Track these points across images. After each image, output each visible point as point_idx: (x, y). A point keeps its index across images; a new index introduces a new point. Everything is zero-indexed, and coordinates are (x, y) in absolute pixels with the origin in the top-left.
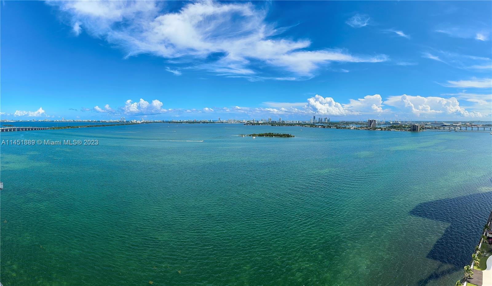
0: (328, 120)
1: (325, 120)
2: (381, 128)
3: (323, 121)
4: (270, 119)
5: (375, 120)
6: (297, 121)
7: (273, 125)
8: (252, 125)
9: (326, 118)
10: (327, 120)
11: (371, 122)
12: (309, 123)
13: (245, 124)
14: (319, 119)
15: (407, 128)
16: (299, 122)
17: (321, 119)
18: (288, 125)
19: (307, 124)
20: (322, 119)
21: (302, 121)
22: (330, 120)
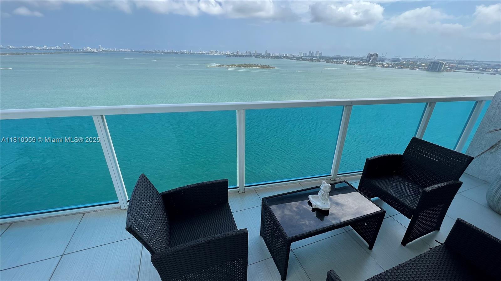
0: (320, 54)
1: (316, 54)
2: (382, 64)
3: (314, 55)
4: (256, 51)
5: (377, 54)
6: (284, 54)
7: (257, 58)
8: (235, 57)
9: (318, 52)
10: (318, 53)
11: (370, 56)
12: (298, 56)
13: (227, 56)
14: (310, 52)
15: (424, 66)
16: (286, 55)
17: (311, 53)
18: (273, 57)
19: (295, 57)
20: (313, 52)
21: (290, 55)
22: (323, 55)
